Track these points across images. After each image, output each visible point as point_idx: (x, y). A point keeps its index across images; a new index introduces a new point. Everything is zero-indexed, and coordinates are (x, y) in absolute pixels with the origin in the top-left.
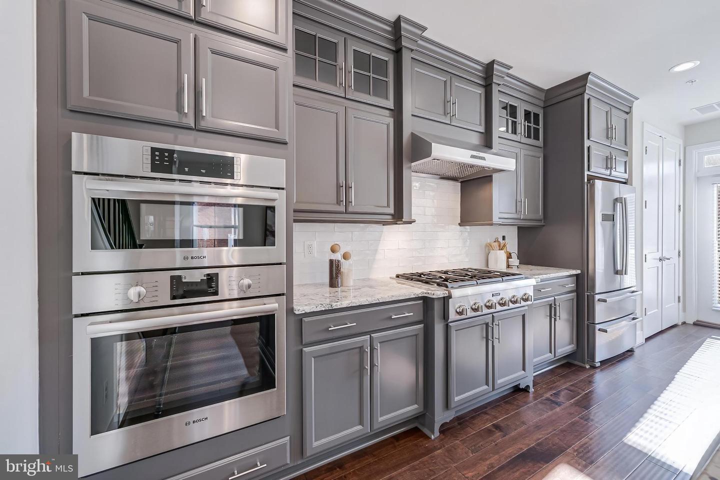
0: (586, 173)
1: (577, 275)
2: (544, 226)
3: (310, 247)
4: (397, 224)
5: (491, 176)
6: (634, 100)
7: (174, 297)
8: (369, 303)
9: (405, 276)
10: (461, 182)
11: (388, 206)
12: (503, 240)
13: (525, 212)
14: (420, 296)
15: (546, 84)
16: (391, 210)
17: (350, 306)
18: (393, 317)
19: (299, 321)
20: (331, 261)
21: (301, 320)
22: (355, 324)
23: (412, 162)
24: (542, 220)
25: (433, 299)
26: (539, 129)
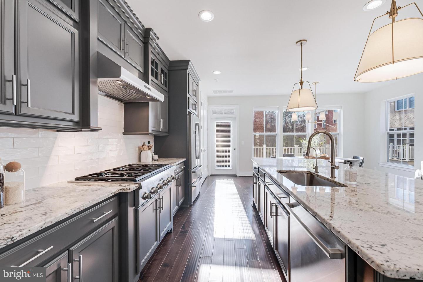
0: (188, 110)
1: (184, 161)
2: (168, 135)
4: (81, 131)
5: (147, 103)
8: (69, 216)
9: (88, 178)
10: (124, 104)
11: (73, 113)
12: (149, 144)
13: (162, 127)
14: (116, 193)
15: (172, 58)
16: (76, 117)
17: (43, 228)
18: (95, 221)
22: (52, 247)
23: (98, 78)
24: (167, 132)
25: (127, 193)
26: (167, 81)
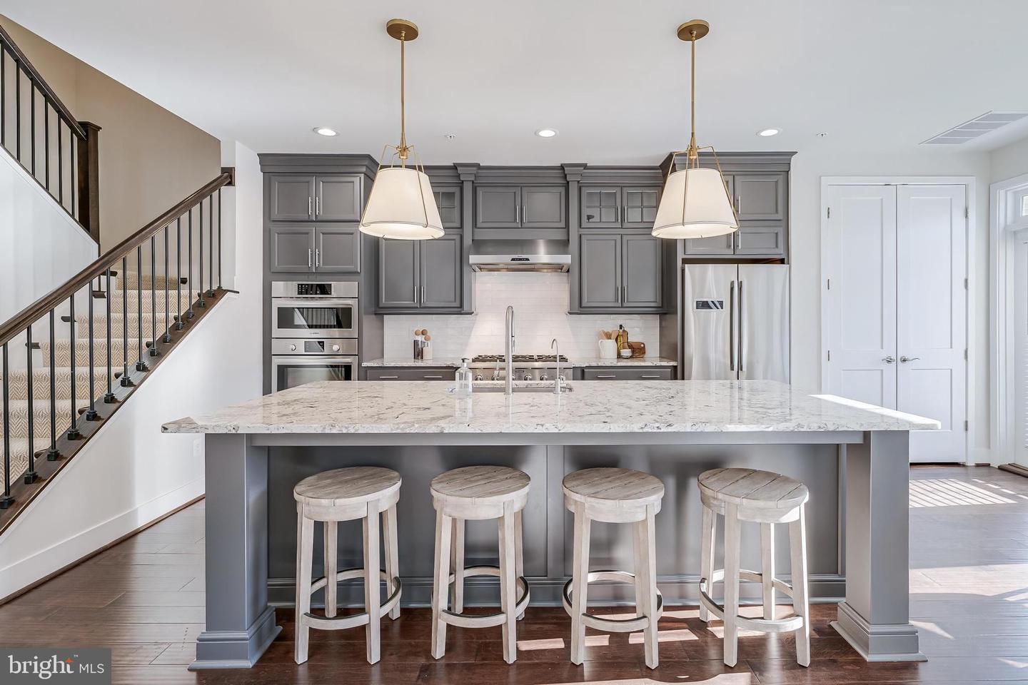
0: (681, 257)
1: (673, 368)
6: (788, 157)
7: (306, 351)
11: (455, 301)
16: (457, 304)
19: (364, 371)
21: (366, 371)
24: (661, 308)
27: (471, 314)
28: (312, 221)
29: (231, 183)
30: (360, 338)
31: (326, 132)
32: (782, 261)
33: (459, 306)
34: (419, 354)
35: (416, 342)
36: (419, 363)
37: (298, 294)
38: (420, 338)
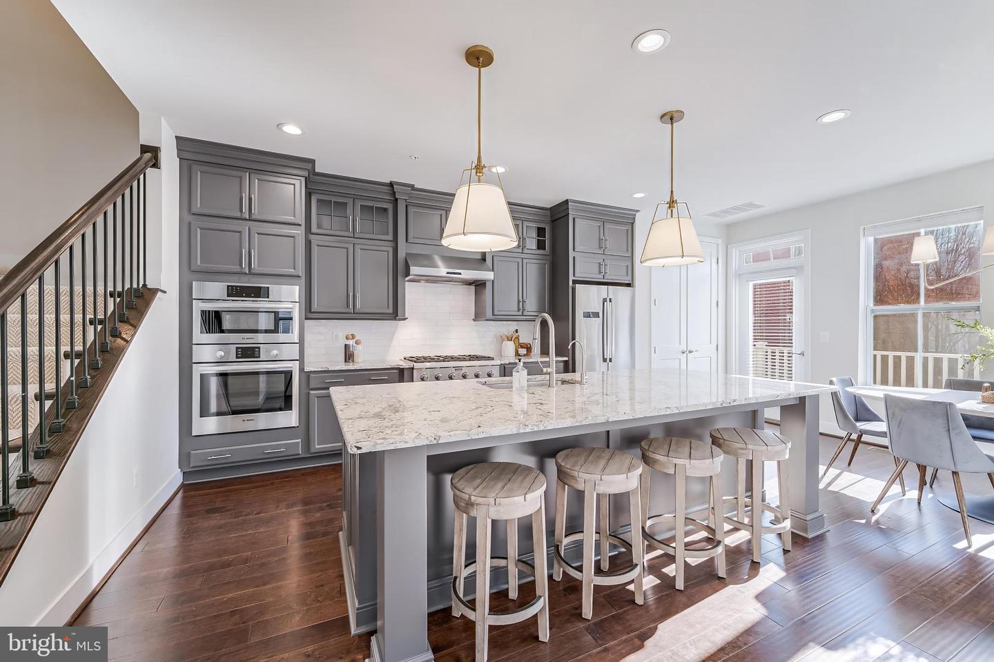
0: (571, 278)
3: (336, 336)
4: (394, 320)
6: (634, 213)
7: (237, 358)
10: (475, 286)
14: (395, 367)
16: (390, 311)
19: (306, 376)
20: (346, 345)
21: (309, 376)
26: (545, 240)
27: (405, 319)
28: (246, 220)
29: (156, 165)
30: (301, 342)
31: (292, 129)
32: (629, 285)
33: (395, 312)
34: (349, 356)
35: (346, 346)
36: (351, 366)
37: (228, 296)
38: (351, 342)
